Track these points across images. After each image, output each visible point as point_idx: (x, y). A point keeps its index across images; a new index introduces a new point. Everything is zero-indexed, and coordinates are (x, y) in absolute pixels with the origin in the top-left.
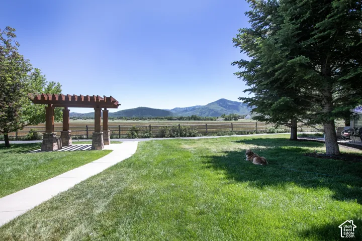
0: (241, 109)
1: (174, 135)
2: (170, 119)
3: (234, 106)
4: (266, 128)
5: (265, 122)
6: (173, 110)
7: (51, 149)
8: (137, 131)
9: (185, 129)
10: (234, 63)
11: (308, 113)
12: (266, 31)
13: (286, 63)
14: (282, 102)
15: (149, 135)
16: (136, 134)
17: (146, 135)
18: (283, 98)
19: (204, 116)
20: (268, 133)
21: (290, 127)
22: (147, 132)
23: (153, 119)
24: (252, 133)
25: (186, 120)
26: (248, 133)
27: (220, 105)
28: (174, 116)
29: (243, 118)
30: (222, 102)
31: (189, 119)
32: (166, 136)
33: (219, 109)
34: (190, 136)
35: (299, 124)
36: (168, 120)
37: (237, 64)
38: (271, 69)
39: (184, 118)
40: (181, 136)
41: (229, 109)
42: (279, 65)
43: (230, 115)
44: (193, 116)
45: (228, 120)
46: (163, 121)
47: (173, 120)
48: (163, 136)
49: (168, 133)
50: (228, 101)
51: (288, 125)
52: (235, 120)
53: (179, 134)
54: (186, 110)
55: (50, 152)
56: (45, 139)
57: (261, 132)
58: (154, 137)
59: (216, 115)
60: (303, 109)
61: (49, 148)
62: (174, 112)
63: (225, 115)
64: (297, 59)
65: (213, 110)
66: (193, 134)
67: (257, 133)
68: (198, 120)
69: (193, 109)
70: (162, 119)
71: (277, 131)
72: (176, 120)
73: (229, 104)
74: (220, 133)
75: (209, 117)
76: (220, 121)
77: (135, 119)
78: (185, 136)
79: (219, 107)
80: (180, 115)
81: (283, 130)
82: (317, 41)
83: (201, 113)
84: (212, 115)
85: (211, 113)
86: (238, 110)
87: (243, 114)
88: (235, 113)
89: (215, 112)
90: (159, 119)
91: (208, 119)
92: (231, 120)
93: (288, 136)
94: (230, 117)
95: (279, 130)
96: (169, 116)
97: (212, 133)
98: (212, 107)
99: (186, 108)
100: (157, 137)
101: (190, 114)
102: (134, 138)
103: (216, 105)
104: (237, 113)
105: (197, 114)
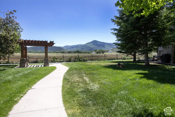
0: (106, 47)
1: (76, 61)
2: (63, 53)
3: (102, 45)
4: (122, 57)
5: (122, 54)
6: (65, 47)
7: (24, 67)
8: (56, 59)
9: (81, 57)
10: (112, 29)
11: (140, 49)
12: (124, 17)
13: (131, 32)
14: (130, 45)
15: (63, 61)
16: (56, 60)
17: (61, 61)
18: (130, 44)
19: (84, 51)
20: (122, 59)
21: (133, 56)
22: (61, 59)
23: (52, 52)
24: (115, 60)
25: (73, 53)
26: (113, 60)
27: (94, 44)
28: (65, 51)
29: (107, 52)
30: (95, 42)
31: (75, 52)
32: (72, 61)
33: (93, 46)
34: (84, 61)
35: (137, 54)
36: (62, 53)
37: (113, 30)
38: (126, 33)
39: (72, 52)
40: (80, 61)
41: (99, 47)
42: (129, 32)
43: (100, 50)
44: (77, 50)
45: (98, 53)
46: (58, 54)
47: (65, 53)
48: (70, 61)
49: (73, 59)
50: (98, 42)
51: (132, 55)
52: (103, 53)
53: (78, 60)
54: (73, 47)
55: (24, 68)
56: (22, 62)
57: (119, 59)
58: (65, 62)
59: (91, 50)
60: (138, 48)
61: (23, 66)
62: (65, 48)
63: (96, 51)
64: (135, 31)
65: (89, 47)
66: (85, 60)
67: (117, 59)
68: (80, 53)
69: (77, 46)
70: (58, 52)
71: (127, 58)
72: (66, 53)
73: (99, 43)
74: (99, 60)
75: (87, 51)
76: (94, 53)
77: (40, 53)
78: (81, 61)
79: (92, 46)
80: (69, 50)
81: (130, 58)
82: (142, 25)
83: (82, 49)
84: (89, 50)
85: (88, 49)
86: (104, 47)
87: (107, 50)
88: (102, 49)
89: (90, 48)
90: (56, 52)
91: (86, 53)
92: (100, 53)
93: (132, 60)
94: (100, 51)
95: (128, 58)
96: (62, 51)
97: (95, 60)
98: (88, 45)
99: (73, 46)
100: (67, 62)
101: (75, 50)
102: (55, 62)
103: (91, 44)
104: (104, 49)
105: (80, 49)
